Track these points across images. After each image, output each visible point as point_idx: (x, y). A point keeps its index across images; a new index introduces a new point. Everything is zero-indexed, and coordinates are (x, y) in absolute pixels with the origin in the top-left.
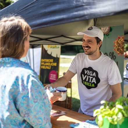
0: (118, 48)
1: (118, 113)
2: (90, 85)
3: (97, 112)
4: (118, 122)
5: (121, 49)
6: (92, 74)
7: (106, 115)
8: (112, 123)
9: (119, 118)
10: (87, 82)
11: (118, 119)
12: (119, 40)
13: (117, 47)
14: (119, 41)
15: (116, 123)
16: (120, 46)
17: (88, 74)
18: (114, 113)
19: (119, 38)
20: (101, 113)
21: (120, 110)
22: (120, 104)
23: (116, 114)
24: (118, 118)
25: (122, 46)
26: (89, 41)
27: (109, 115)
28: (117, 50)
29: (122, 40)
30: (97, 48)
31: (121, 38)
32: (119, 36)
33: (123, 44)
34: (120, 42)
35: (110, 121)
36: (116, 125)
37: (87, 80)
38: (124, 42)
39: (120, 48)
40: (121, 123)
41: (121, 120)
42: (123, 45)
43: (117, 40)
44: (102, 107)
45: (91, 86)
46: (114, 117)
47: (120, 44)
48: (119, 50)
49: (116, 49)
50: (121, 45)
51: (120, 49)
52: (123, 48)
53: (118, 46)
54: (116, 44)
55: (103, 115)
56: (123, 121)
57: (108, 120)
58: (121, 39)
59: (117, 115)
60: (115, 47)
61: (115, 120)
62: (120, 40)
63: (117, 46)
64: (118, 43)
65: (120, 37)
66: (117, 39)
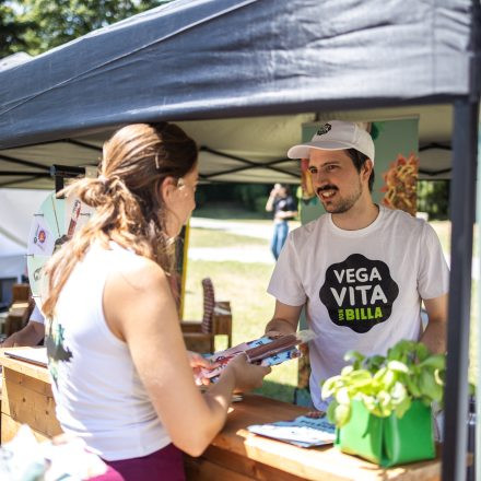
0: (396, 197)
1: (393, 385)
2: (366, 314)
3: (332, 386)
4: (393, 411)
5: (407, 202)
6: (366, 276)
7: (359, 389)
8: (378, 414)
9: (396, 399)
10: (354, 308)
11: (394, 402)
12: (399, 169)
13: (392, 192)
14: (400, 173)
15: (387, 413)
16: (404, 191)
17: (349, 281)
18: (383, 385)
19: (402, 162)
20: (346, 383)
21: (400, 376)
22: (400, 360)
23: (386, 387)
24: (393, 398)
25: (410, 189)
26: (330, 167)
27: (367, 390)
28: (391, 205)
29: (412, 169)
30: (361, 186)
31: (408, 162)
32: (400, 157)
33: (412, 184)
34: (403, 178)
35: (371, 408)
36: (386, 420)
37: (352, 303)
38: (417, 176)
39: (403, 195)
40: (400, 414)
41: (402, 403)
42: (414, 188)
43: (395, 169)
44: (348, 370)
45: (371, 317)
46: (383, 394)
47: (403, 184)
48: (401, 203)
49: (390, 201)
50: (408, 186)
51: (402, 200)
52: (413, 197)
53: (398, 191)
54: (389, 183)
55: (351, 389)
56: (407, 406)
57: (365, 406)
58: (408, 165)
59: (389, 390)
60: (387, 194)
61: (384, 404)
62: (403, 168)
63: (393, 188)
64: (396, 179)
65: (405, 159)
66: (393, 167)
